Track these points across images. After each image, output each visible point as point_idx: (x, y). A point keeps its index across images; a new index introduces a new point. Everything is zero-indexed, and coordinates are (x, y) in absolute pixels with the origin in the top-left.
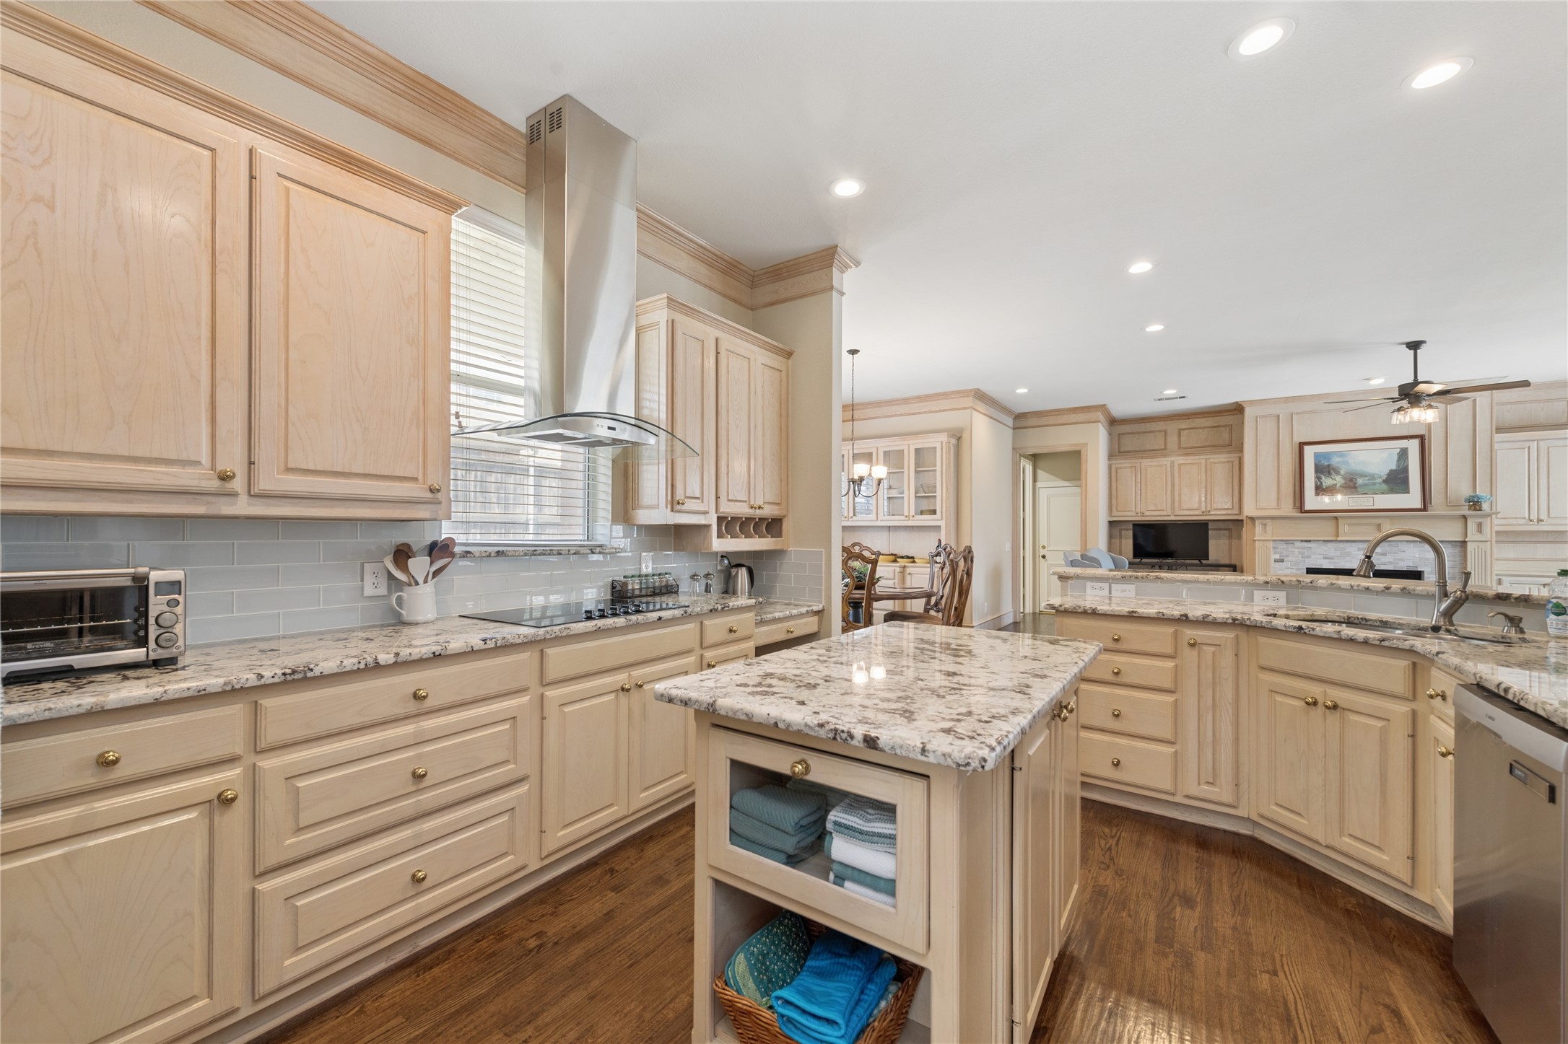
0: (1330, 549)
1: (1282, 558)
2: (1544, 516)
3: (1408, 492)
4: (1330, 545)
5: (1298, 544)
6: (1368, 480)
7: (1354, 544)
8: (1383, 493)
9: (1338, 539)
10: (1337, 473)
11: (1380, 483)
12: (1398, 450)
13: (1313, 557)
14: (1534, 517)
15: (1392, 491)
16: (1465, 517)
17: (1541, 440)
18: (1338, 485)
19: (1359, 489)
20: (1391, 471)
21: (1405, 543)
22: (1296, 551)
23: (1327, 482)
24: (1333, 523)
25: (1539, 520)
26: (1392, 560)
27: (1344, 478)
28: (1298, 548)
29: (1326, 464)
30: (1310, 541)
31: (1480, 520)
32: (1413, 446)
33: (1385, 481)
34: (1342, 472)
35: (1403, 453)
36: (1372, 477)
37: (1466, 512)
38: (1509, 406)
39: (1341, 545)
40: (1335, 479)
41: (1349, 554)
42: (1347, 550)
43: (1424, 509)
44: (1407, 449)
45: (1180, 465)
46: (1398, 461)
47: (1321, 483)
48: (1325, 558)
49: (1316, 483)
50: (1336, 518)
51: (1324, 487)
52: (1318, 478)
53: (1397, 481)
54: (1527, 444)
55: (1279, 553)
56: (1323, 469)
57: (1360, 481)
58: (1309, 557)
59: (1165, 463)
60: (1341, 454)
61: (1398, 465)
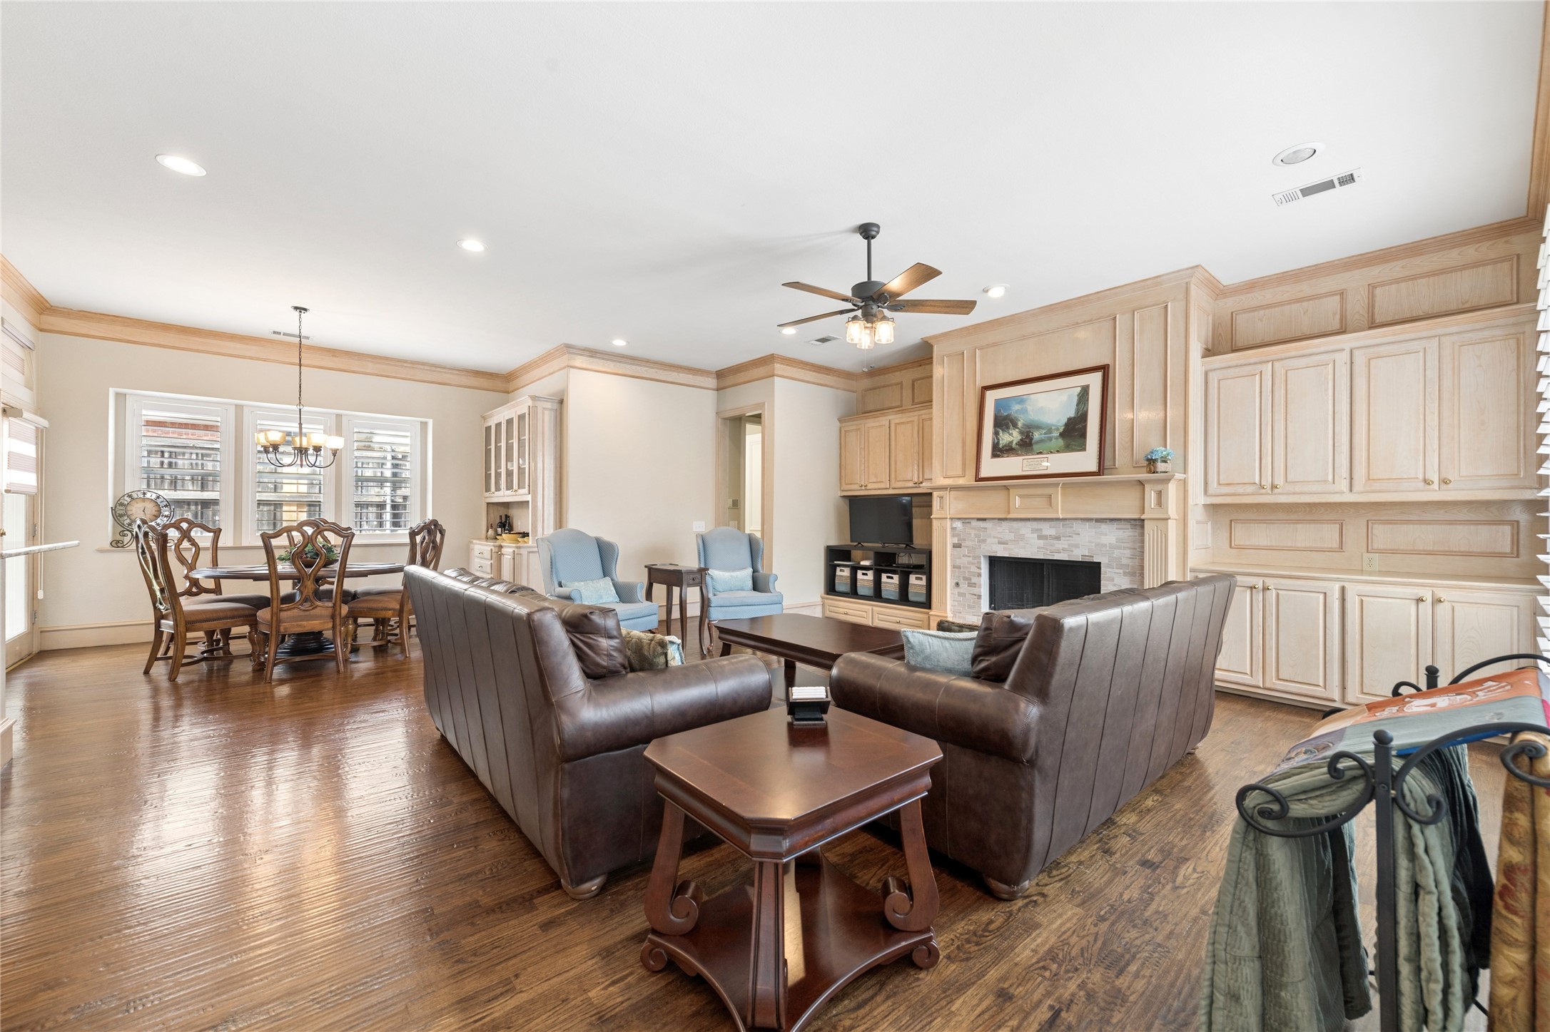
0: (1003, 530)
1: (960, 542)
2: (1279, 481)
3: (1084, 449)
4: (1005, 524)
5: (974, 523)
6: (1045, 433)
7: (1028, 524)
8: (1058, 451)
9: (1009, 516)
10: (1015, 426)
11: (1056, 438)
12: (1079, 389)
13: (989, 540)
14: (1267, 482)
15: (1068, 448)
16: (1141, 483)
17: (1278, 360)
18: (1014, 443)
19: (1035, 447)
20: (1069, 419)
21: (1080, 522)
22: (973, 532)
23: (1005, 438)
24: (1003, 494)
25: (1274, 487)
26: (1066, 547)
27: (1021, 433)
28: (974, 529)
29: (1005, 414)
30: (984, 520)
31: (1159, 487)
32: (1094, 380)
33: (1062, 435)
34: (1020, 424)
35: (1084, 392)
36: (1050, 431)
37: (1144, 476)
38: (1262, 312)
39: (1015, 525)
40: (1011, 435)
41: (1021, 537)
42: (1021, 532)
43: (1099, 472)
44: (1088, 386)
45: (896, 424)
46: (1077, 405)
47: (998, 439)
48: (1000, 543)
49: (993, 439)
50: (1006, 488)
51: (1001, 446)
52: (996, 433)
53: (1073, 433)
54: (1259, 367)
55: (958, 535)
56: (1003, 422)
57: (1037, 436)
58: (984, 541)
59: (884, 423)
60: (1020, 400)
61: (1077, 411)
